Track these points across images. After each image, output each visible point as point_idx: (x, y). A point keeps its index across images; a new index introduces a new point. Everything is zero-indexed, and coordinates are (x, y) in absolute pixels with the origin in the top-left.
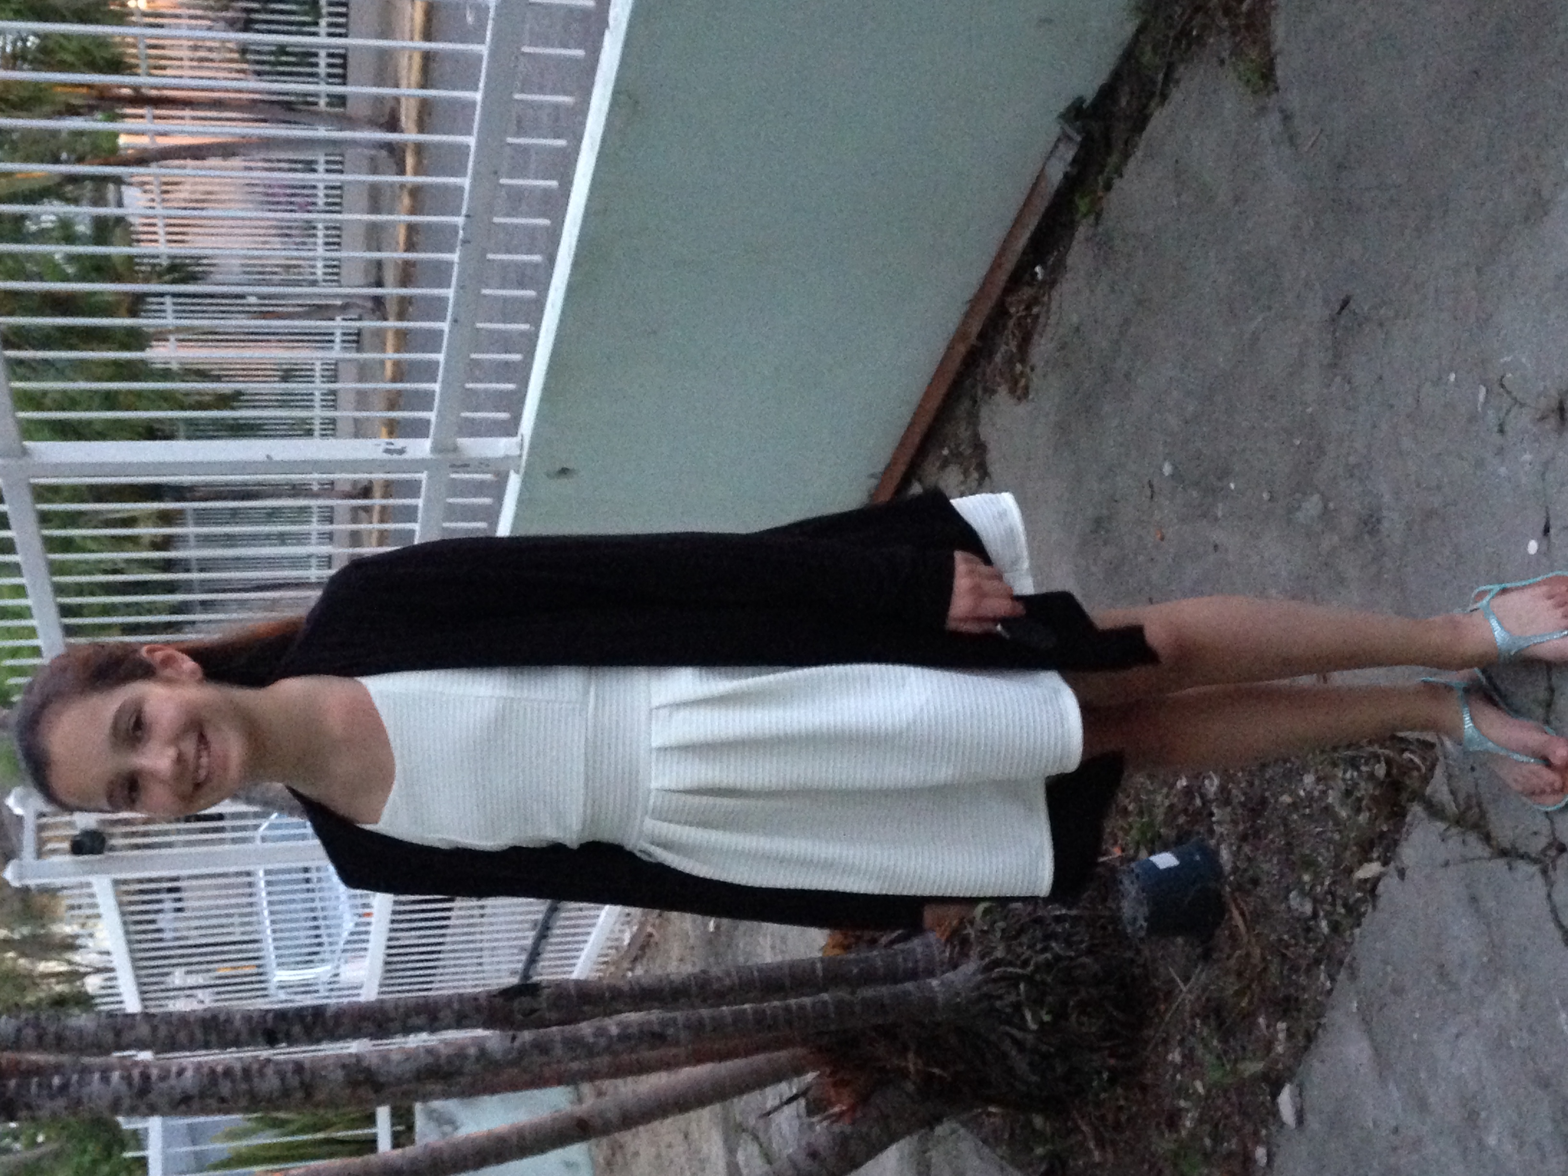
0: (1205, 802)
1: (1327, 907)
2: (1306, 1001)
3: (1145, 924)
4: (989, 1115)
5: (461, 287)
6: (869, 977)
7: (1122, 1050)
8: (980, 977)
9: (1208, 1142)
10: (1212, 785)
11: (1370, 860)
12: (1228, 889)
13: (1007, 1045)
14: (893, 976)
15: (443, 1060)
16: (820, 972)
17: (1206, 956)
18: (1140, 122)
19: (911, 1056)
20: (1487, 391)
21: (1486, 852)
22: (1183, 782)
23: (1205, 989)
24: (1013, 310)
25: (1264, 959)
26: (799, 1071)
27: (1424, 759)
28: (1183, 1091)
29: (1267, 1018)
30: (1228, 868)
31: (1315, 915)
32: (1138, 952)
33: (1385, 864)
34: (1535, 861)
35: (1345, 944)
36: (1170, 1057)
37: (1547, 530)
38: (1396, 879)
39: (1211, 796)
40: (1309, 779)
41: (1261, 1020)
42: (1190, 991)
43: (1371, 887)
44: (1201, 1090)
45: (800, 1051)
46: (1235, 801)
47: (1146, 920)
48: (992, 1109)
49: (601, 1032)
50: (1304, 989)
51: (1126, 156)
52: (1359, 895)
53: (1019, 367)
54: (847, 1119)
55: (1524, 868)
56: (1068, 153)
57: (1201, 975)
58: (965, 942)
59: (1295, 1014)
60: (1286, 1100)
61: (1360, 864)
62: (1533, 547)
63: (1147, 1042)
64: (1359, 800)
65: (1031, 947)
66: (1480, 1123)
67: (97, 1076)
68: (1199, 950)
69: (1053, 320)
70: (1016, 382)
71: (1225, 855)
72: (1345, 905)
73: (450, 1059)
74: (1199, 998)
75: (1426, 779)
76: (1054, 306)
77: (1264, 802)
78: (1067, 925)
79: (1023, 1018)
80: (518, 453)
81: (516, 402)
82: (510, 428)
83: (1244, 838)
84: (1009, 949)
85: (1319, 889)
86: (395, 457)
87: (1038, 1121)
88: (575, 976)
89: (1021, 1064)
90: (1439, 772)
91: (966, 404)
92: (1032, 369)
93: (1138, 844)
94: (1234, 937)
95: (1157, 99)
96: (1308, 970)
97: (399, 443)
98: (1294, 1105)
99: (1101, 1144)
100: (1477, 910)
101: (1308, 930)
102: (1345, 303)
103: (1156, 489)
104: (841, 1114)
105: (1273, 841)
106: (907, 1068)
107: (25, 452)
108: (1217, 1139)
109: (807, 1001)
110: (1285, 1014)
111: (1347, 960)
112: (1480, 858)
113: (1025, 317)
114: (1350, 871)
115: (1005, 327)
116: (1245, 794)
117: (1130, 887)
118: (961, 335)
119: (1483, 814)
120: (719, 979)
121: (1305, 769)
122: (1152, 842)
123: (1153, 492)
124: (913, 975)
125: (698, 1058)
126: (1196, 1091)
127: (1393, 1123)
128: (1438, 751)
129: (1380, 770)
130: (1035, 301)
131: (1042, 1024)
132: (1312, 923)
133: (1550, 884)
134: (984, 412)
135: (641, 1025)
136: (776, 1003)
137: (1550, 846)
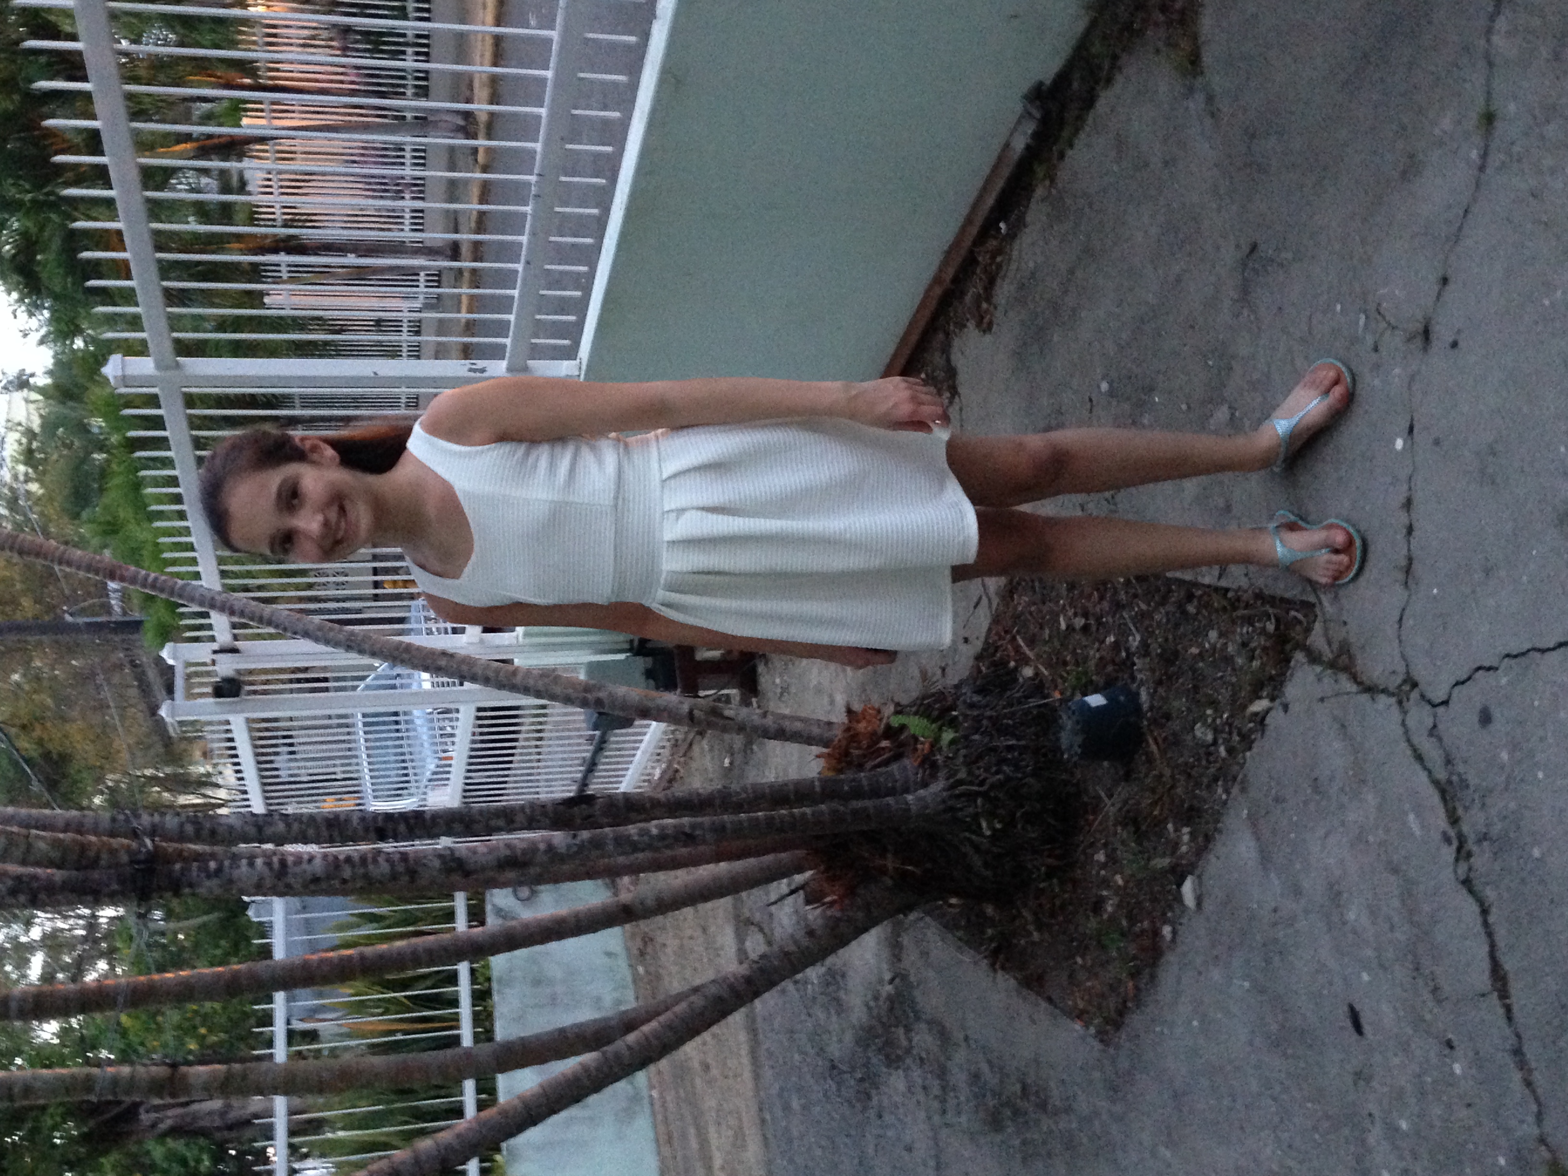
0: (1129, 655)
1: (1225, 736)
2: (1206, 811)
3: (1079, 751)
4: (951, 906)
5: (533, 234)
6: (857, 793)
7: (1058, 852)
8: (945, 794)
9: (1124, 923)
10: (1135, 641)
11: (1260, 698)
12: (1145, 723)
13: (967, 849)
14: (876, 792)
15: (519, 852)
16: (818, 789)
17: (1127, 777)
18: (1089, 101)
19: (889, 856)
20: (1367, 318)
21: (1354, 688)
22: (1111, 639)
23: (1125, 802)
24: (980, 259)
25: (1173, 777)
26: (800, 870)
27: (1305, 616)
28: (1106, 883)
29: (1174, 824)
30: (1145, 707)
31: (1215, 743)
32: (1072, 774)
33: (1273, 699)
34: (1393, 695)
35: (1238, 764)
36: (1096, 857)
37: (1411, 429)
38: (1281, 713)
39: (1133, 649)
40: (1213, 635)
41: (1170, 826)
42: (1113, 805)
43: (1260, 719)
44: (1120, 882)
45: (800, 853)
46: (1153, 654)
47: (1079, 746)
48: (953, 901)
49: (644, 832)
50: (1205, 801)
51: (1077, 131)
52: (1251, 725)
53: (985, 305)
54: (837, 906)
55: (1383, 700)
56: (1030, 127)
57: (1123, 791)
58: (934, 766)
59: (1197, 820)
60: (1188, 888)
61: (1251, 701)
62: (1399, 444)
63: (1078, 846)
64: (1253, 650)
65: (986, 770)
66: (1342, 903)
67: (244, 862)
68: (1121, 773)
69: (1013, 266)
70: (982, 318)
71: (1144, 696)
72: (1239, 734)
73: (524, 852)
74: (1120, 809)
75: (1308, 630)
76: (1015, 254)
77: (1176, 654)
78: (1016, 754)
79: (979, 826)
80: (577, 373)
81: (575, 331)
82: (570, 353)
83: (1159, 683)
84: (970, 773)
85: (1218, 721)
86: (478, 375)
87: (989, 910)
88: (622, 790)
89: (977, 861)
90: (1318, 626)
91: (941, 336)
92: (996, 308)
93: (1074, 689)
94: (1150, 760)
95: (1102, 84)
96: (1209, 786)
97: (480, 364)
98: (1195, 890)
99: (1039, 929)
100: (1345, 734)
101: (1209, 754)
102: (1254, 248)
103: (1094, 403)
104: (832, 904)
105: (1183, 684)
106: (885, 866)
107: (178, 366)
108: (1132, 919)
109: (808, 810)
110: (1188, 822)
111: (1240, 777)
112: (1348, 693)
113: (991, 264)
114: (1245, 707)
115: (974, 273)
116: (1160, 646)
117: (1068, 722)
118: (937, 280)
119: (1351, 657)
120: (738, 793)
121: (1210, 626)
122: (1085, 686)
123: (1092, 406)
124: (892, 792)
125: (718, 858)
126: (1116, 882)
127: (1273, 904)
128: (1318, 610)
129: (1271, 627)
130: (999, 251)
131: (994, 830)
132: (1212, 748)
133: (1405, 713)
134: (956, 343)
135: (675, 827)
136: (783, 812)
137: (1405, 682)
